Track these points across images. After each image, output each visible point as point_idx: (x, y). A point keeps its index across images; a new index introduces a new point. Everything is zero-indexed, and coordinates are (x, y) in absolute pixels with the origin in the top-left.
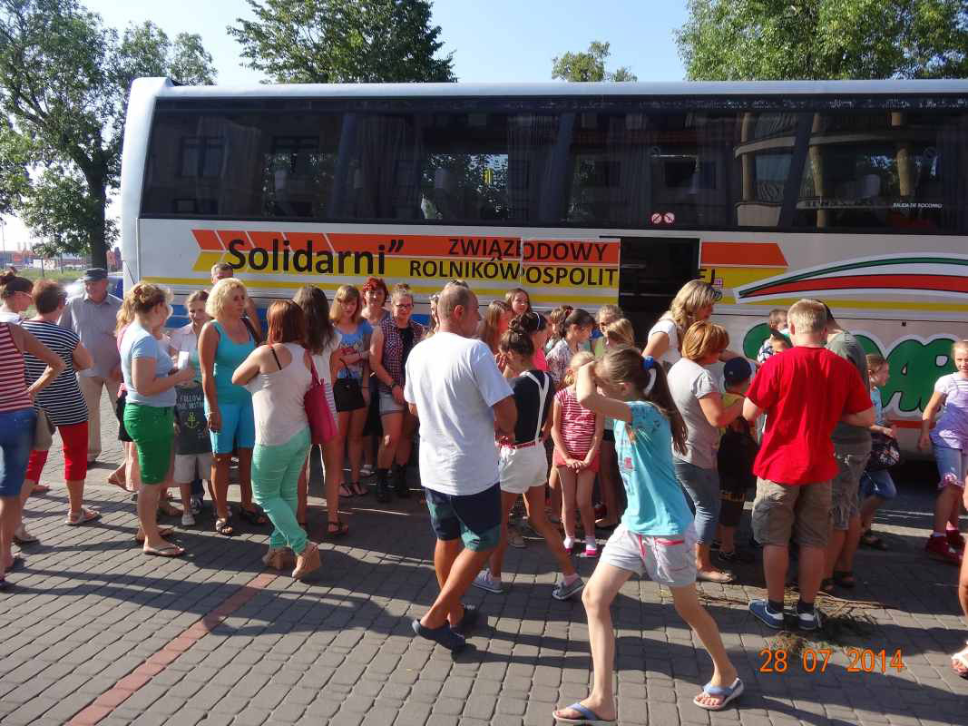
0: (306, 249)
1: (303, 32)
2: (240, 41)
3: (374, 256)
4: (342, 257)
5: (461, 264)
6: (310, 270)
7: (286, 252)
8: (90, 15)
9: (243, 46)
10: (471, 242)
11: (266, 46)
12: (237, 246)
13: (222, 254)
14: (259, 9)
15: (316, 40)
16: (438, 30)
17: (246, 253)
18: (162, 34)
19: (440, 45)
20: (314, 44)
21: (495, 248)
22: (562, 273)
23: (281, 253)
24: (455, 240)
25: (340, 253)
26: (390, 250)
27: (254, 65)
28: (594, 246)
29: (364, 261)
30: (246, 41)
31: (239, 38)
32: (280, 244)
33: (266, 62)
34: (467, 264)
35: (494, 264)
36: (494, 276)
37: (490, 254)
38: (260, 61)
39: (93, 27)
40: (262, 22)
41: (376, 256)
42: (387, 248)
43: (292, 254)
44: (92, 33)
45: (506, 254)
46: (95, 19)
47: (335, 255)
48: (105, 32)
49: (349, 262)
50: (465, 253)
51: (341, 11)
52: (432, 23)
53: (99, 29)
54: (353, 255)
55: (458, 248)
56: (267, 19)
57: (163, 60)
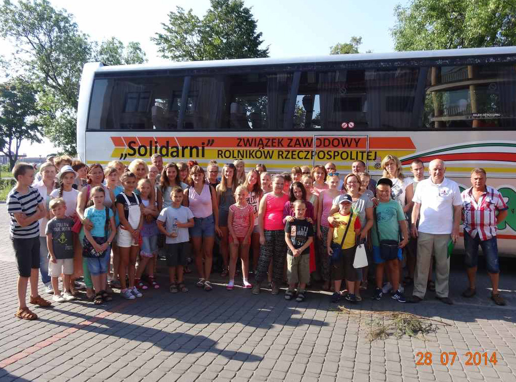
0: (166, 145)
1: (189, 38)
2: (157, 44)
3: (199, 148)
4: (183, 149)
5: (243, 151)
6: (168, 156)
7: (156, 147)
8: (84, 35)
9: (158, 46)
10: (248, 140)
11: (171, 46)
12: (132, 145)
13: (125, 149)
14: (166, 28)
15: (196, 42)
16: (260, 34)
17: (137, 148)
18: (120, 43)
19: (261, 42)
20: (195, 44)
21: (261, 142)
22: (336, 154)
23: (153, 148)
24: (240, 139)
25: (183, 147)
26: (207, 145)
27: (164, 56)
28: (353, 140)
29: (194, 151)
30: (160, 44)
31: (156, 43)
32: (153, 143)
33: (170, 55)
34: (246, 151)
35: (261, 151)
36: (261, 157)
37: (258, 146)
38: (167, 54)
39: (86, 40)
40: (168, 34)
41: (200, 148)
42: (206, 144)
43: (159, 148)
44: (85, 43)
45: (266, 146)
46: (87, 37)
47: (180, 148)
48: (91, 43)
49: (187, 151)
50: (246, 146)
51: (209, 26)
52: (257, 31)
53: (89, 41)
54: (189, 148)
55: (242, 143)
56: (170, 32)
57: (120, 56)
